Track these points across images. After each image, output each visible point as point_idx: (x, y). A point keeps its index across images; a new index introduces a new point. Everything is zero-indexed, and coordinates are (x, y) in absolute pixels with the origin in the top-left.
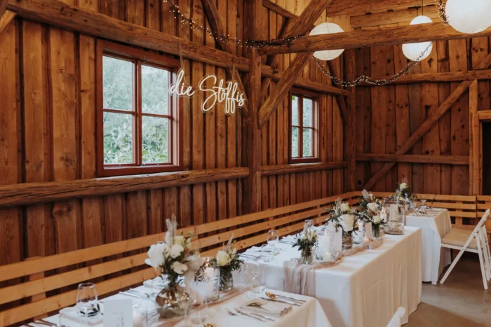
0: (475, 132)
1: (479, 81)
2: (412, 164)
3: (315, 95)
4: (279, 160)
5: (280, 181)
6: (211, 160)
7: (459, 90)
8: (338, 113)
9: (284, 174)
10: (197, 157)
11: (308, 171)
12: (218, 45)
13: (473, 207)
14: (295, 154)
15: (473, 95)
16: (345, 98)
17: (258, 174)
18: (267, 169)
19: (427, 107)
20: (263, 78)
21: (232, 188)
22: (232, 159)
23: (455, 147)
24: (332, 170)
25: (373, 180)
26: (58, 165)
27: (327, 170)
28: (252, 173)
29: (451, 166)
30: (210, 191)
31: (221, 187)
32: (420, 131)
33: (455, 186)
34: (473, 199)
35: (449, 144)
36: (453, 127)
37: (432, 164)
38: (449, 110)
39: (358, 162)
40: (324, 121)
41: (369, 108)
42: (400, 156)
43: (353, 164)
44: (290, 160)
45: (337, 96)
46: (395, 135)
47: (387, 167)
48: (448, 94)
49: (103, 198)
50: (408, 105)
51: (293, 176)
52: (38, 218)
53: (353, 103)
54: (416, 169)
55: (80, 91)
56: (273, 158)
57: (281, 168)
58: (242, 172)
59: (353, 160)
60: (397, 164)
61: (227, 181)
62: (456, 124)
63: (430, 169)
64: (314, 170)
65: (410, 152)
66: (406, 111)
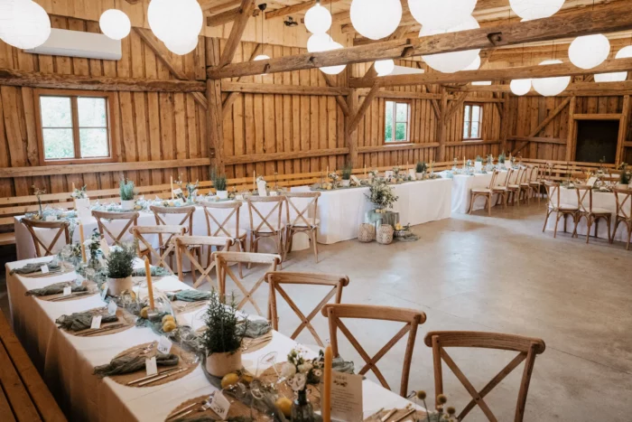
0: (571, 127)
1: (577, 97)
2: (538, 143)
3: (481, 104)
4: (457, 138)
5: (456, 149)
6: (422, 139)
7: (565, 102)
8: (497, 112)
9: (458, 146)
10: (417, 138)
11: (474, 145)
12: (428, 91)
13: (565, 167)
14: (466, 136)
15: (572, 106)
16: (502, 103)
17: (443, 146)
18: (449, 143)
19: (548, 111)
20: (448, 101)
21: (431, 151)
22: (432, 139)
23: (561, 135)
24: (490, 144)
25: (515, 151)
26: (373, 141)
27: (487, 144)
28: (441, 145)
29: (559, 145)
30: (421, 152)
31: (426, 151)
32: (542, 124)
33: (560, 156)
34: (566, 163)
35: (558, 133)
36: (562, 122)
37: (548, 143)
38: (560, 112)
39: (508, 140)
40: (486, 117)
41: (517, 109)
42: (531, 138)
43: (505, 142)
44: (462, 139)
45: (496, 103)
46: (530, 125)
47: (524, 143)
48: (560, 103)
49: (384, 152)
50: (538, 108)
51: (464, 148)
52: (367, 157)
53: (507, 106)
54: (540, 146)
55: (379, 117)
56: (453, 138)
57: (457, 143)
58: (436, 144)
59: (505, 139)
60: (529, 143)
61: (429, 148)
62: (562, 121)
63: (548, 146)
64: (478, 144)
65: (537, 135)
66: (537, 112)
